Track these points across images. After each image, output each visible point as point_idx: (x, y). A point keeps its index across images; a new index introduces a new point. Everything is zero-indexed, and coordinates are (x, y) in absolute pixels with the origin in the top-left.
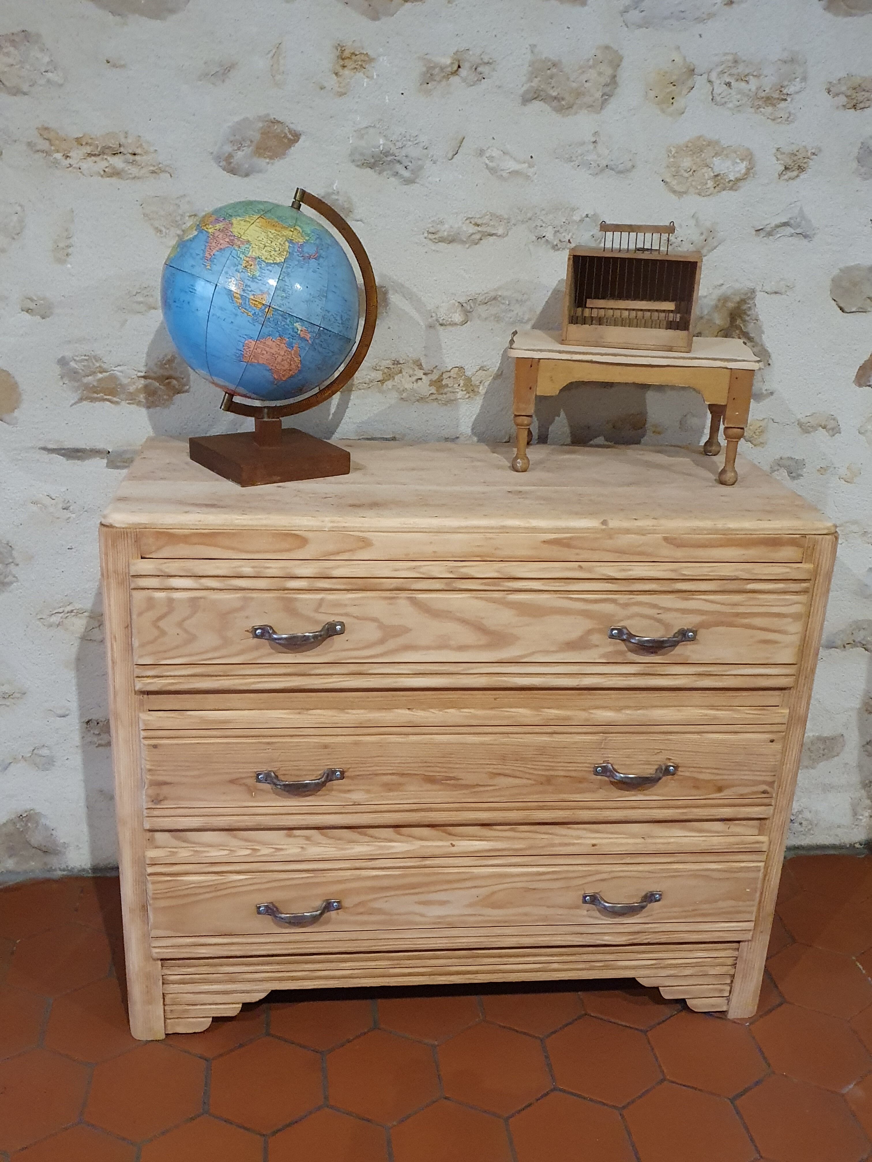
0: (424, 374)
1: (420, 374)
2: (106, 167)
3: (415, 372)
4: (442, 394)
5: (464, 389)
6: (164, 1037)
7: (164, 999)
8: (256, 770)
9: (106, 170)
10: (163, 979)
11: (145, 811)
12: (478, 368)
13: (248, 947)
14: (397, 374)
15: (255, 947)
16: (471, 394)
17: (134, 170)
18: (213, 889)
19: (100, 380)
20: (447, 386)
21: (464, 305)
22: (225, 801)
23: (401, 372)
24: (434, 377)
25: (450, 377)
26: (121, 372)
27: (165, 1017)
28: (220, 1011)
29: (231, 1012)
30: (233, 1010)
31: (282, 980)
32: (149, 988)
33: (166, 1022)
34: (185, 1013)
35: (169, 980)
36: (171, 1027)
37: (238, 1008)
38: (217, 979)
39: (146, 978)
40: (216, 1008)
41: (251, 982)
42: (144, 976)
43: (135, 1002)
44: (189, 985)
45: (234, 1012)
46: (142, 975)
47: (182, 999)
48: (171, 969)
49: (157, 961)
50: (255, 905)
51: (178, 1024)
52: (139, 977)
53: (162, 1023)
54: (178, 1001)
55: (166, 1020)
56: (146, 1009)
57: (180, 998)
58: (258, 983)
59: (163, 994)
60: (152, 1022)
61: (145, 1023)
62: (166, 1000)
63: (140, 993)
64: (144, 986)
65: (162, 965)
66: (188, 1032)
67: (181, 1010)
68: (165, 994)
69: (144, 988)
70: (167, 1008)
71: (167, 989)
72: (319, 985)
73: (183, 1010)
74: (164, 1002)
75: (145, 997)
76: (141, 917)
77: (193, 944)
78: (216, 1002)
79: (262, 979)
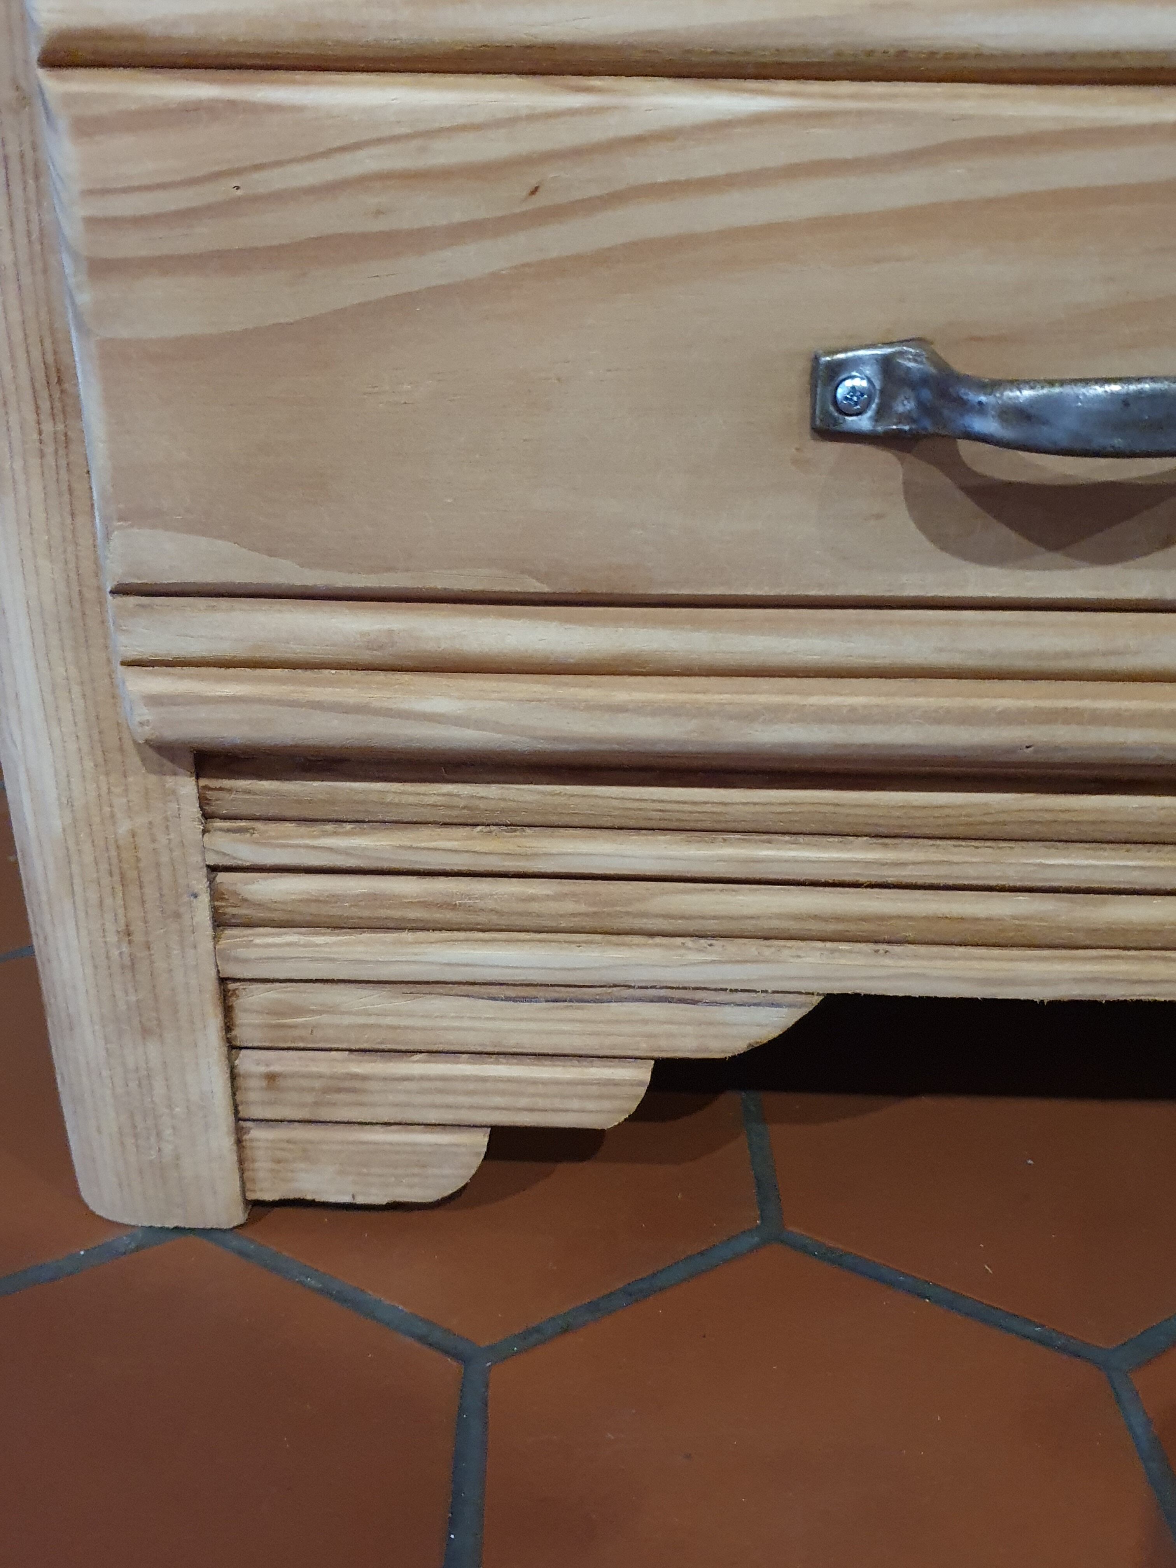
10: (217, 894)
18: (511, 196)
27: (236, 1112)
28: (534, 1095)
29: (591, 1105)
30: (600, 1097)
31: (889, 942)
32: (138, 937)
33: (246, 1137)
34: (342, 1097)
35: (249, 897)
36: (269, 1165)
37: (632, 1085)
38: (520, 907)
39: (117, 878)
40: (509, 1080)
41: (713, 942)
42: (104, 867)
43: (69, 1015)
44: (366, 936)
45: (607, 1105)
46: (88, 859)
47: (325, 1019)
48: (256, 835)
49: (175, 774)
50: (803, 365)
51: (307, 1153)
52: (75, 868)
53: (224, 1142)
54: (304, 1026)
55: (248, 1131)
56: (131, 1062)
57: (320, 1013)
58: (752, 948)
59: (223, 981)
60: (168, 1132)
61: (136, 1136)
62: (242, 1018)
63: (89, 970)
64: (110, 927)
65: (203, 801)
66: (360, 1200)
67: (320, 1076)
68: (231, 986)
69: (112, 938)
70: (247, 1062)
71: (242, 952)
72: (1110, 981)
73: (332, 1077)
74: (228, 1027)
75: (119, 994)
76: (50, 460)
77: (378, 656)
78: (511, 1043)
79: (775, 924)
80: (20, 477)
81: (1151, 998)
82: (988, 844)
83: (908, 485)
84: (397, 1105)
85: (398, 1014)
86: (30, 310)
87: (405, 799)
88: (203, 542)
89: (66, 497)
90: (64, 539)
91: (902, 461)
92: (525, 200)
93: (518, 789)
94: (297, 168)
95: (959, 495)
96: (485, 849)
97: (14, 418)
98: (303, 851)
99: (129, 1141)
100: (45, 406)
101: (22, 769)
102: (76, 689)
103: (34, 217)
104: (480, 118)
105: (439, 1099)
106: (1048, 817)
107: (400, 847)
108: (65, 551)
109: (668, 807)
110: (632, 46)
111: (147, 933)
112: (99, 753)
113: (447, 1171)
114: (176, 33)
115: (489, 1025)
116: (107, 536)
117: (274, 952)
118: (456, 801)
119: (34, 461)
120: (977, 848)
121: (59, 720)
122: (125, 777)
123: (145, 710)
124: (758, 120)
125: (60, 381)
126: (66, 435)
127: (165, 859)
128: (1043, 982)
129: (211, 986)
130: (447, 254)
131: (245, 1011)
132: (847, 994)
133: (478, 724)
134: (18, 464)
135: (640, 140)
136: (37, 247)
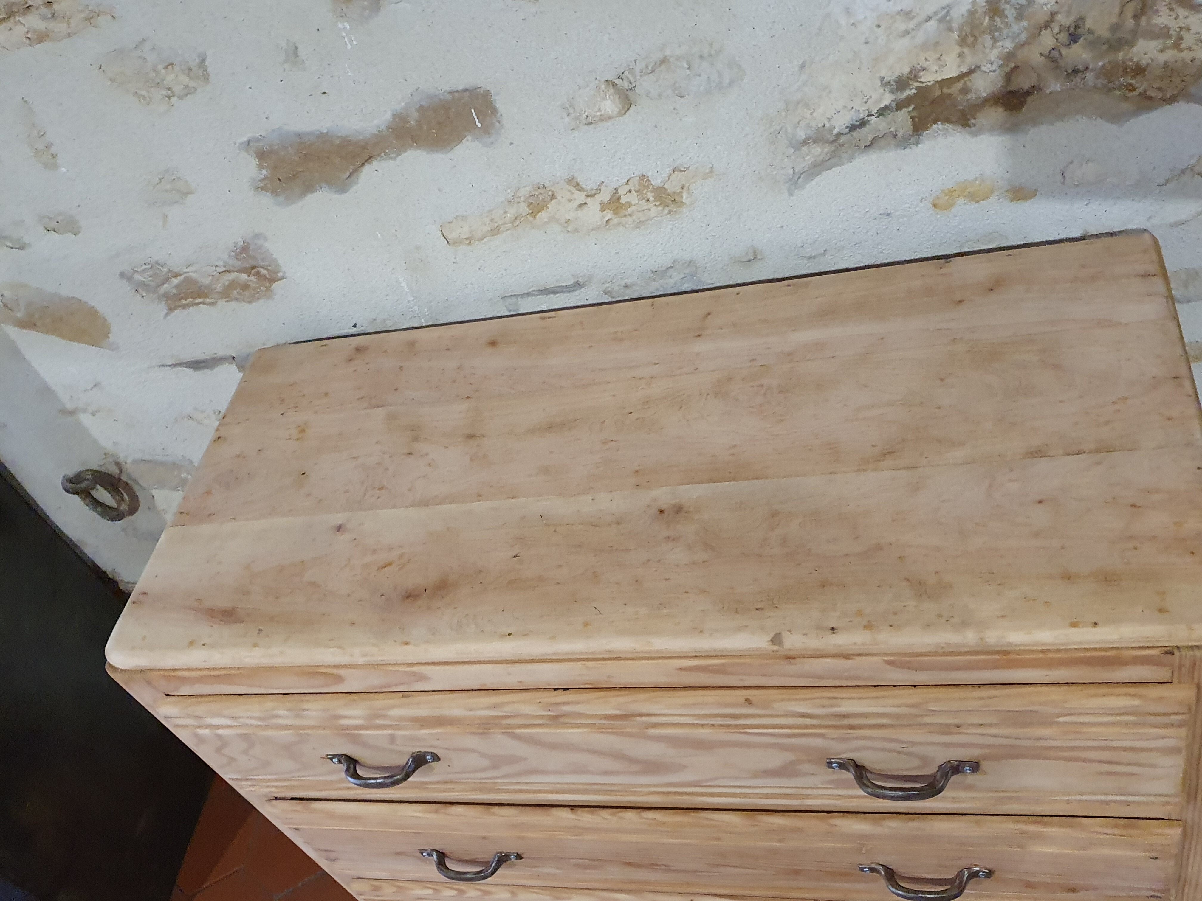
0: (587, 196)
1: (580, 197)
2: (28, 32)
3: (575, 196)
4: (625, 216)
5: (657, 203)
9: (29, 36)
12: (668, 170)
14: (549, 202)
16: (672, 207)
17: (60, 27)
19: (177, 287)
20: (629, 204)
21: (617, 81)
23: (553, 197)
24: (605, 196)
25: (630, 191)
26: (195, 272)
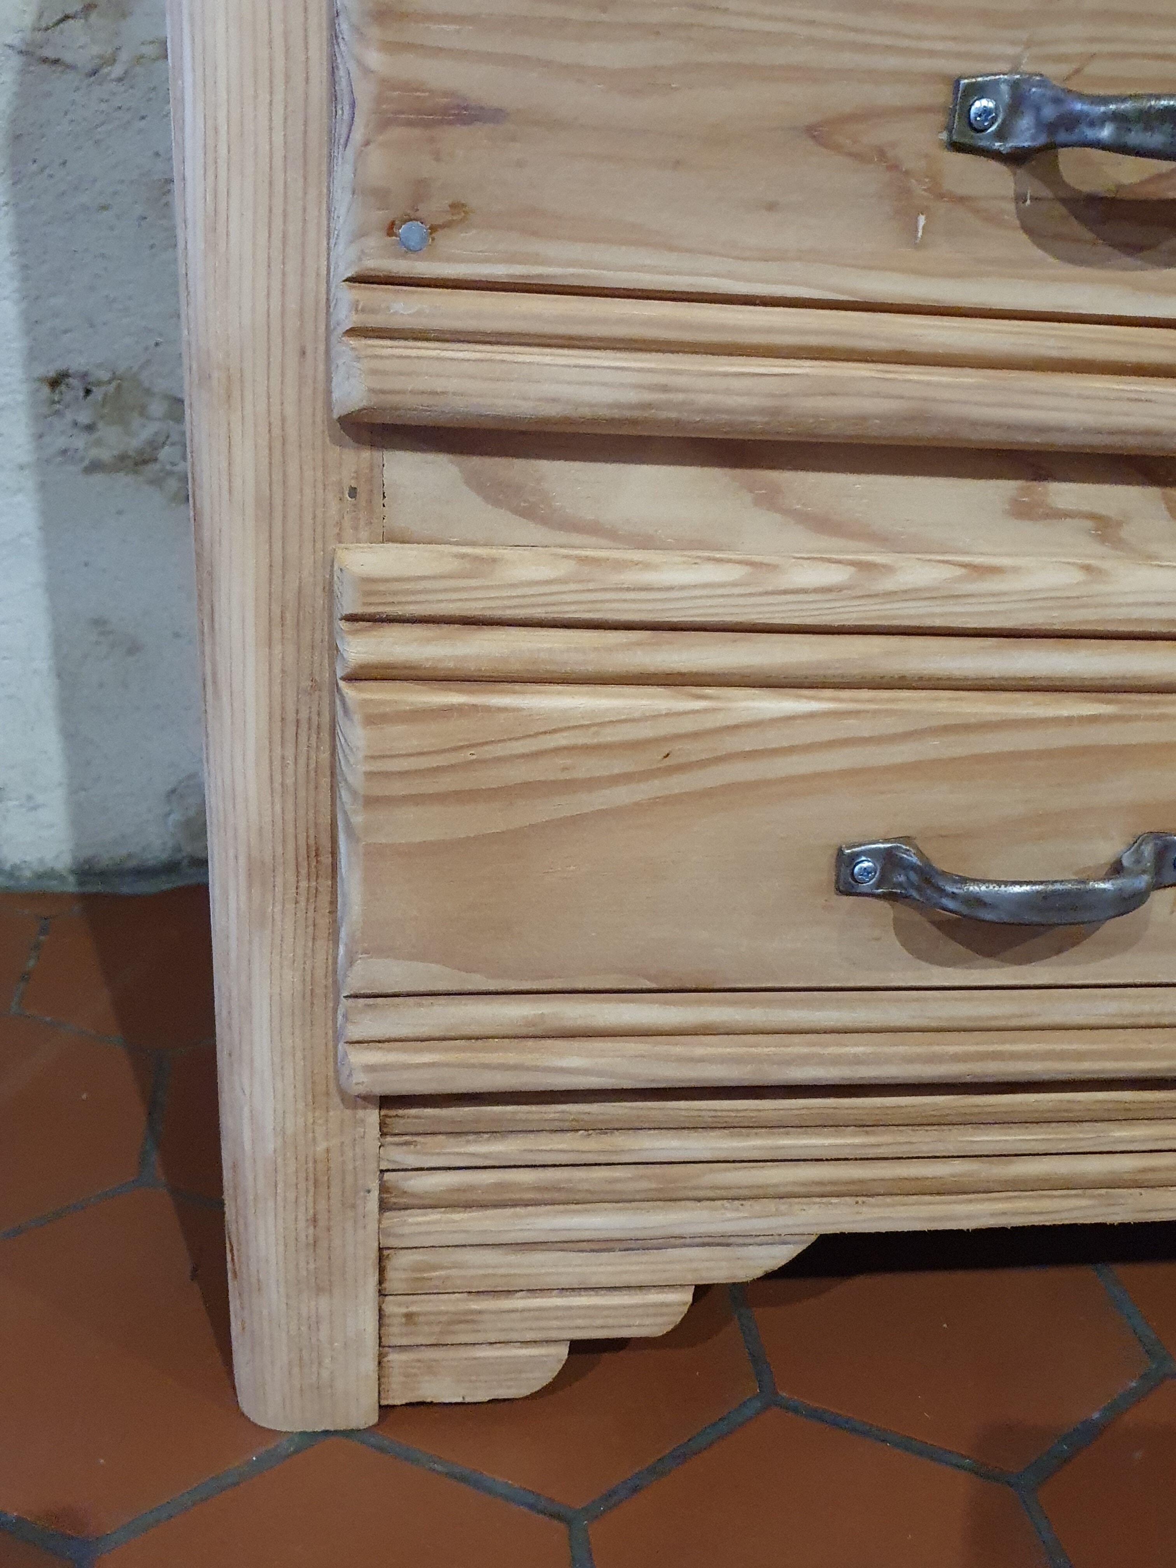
6: (374, 1419)
7: (382, 1270)
8: (955, 67)
10: (384, 1188)
11: (347, 295)
13: (768, 1047)
15: (798, 1046)
18: (651, 759)
22: (766, 257)
27: (380, 1342)
28: (606, 1317)
29: (648, 1321)
30: (655, 1315)
31: (867, 1196)
32: (322, 1223)
33: (385, 1359)
34: (462, 1326)
35: (409, 1190)
36: (402, 1379)
37: (679, 1305)
38: (608, 1187)
39: (311, 1182)
40: (588, 1307)
41: (743, 1202)
42: (302, 1175)
43: (259, 1280)
44: (490, 1212)
45: (660, 1320)
46: (291, 1169)
47: (453, 1272)
48: (419, 1147)
49: (365, 1108)
50: (833, 852)
51: (431, 1369)
52: (280, 1178)
53: (369, 1365)
54: (438, 1277)
55: (386, 1355)
56: (304, 1312)
57: (449, 1268)
58: (771, 1205)
59: (380, 1249)
60: (327, 1361)
61: (301, 1367)
62: (390, 1274)
63: (281, 1248)
64: (302, 1217)
65: (382, 1125)
66: (468, 1400)
67: (447, 1313)
68: (386, 1252)
69: (302, 1224)
70: (393, 1307)
71: (400, 1230)
72: (1015, 1214)
73: (455, 1313)
74: (381, 1282)
75: (302, 1264)
76: (303, 904)
77: (532, 1031)
78: (593, 1281)
79: (789, 1189)
80: (278, 917)
81: (1041, 1224)
82: (935, 1127)
83: (895, 920)
84: (504, 1330)
85: (510, 1266)
86: (302, 812)
87: (530, 1117)
88: (421, 966)
89: (310, 930)
90: (305, 955)
91: (893, 907)
92: (660, 761)
93: (613, 1106)
94: (514, 744)
95: (928, 925)
96: (586, 1148)
97: (279, 880)
98: (452, 1157)
99: (296, 1370)
100: (304, 872)
101: (246, 1110)
102: (299, 1055)
103: (313, 755)
104: (637, 715)
105: (535, 1324)
106: (976, 1110)
107: (525, 1150)
108: (305, 963)
109: (719, 1114)
110: (734, 674)
111: (329, 1219)
112: (310, 1097)
113: (537, 1375)
114: (441, 665)
115: (578, 1270)
116: (351, 963)
117: (423, 1229)
118: (567, 1116)
119: (290, 906)
120: (927, 1131)
121: (283, 1075)
122: (328, 1111)
123: (362, 1075)
124: (812, 716)
125: (317, 855)
126: (317, 889)
127: (350, 1167)
128: (969, 1217)
129: (374, 1255)
130: (607, 792)
131: (396, 1269)
132: (837, 1234)
133: (600, 1073)
134: (278, 908)
135: (737, 727)
136: (312, 774)
